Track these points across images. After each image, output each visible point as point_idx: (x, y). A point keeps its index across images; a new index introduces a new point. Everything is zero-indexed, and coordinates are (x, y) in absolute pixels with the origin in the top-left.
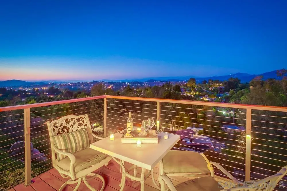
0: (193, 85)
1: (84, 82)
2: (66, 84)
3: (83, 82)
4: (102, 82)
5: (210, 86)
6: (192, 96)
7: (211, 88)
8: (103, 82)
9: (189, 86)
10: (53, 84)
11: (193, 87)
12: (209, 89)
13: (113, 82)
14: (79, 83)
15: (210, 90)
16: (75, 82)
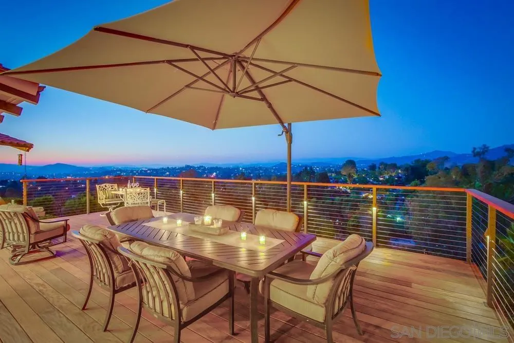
0: (351, 171)
1: (170, 167)
2: (142, 170)
3: (168, 167)
4: (199, 168)
5: (381, 174)
6: (349, 191)
7: (382, 178)
8: (202, 167)
9: (344, 174)
10: (120, 170)
11: (350, 176)
12: (378, 178)
13: (219, 167)
14: (162, 168)
15: (380, 181)
16: (156, 168)
